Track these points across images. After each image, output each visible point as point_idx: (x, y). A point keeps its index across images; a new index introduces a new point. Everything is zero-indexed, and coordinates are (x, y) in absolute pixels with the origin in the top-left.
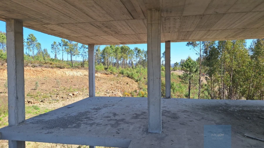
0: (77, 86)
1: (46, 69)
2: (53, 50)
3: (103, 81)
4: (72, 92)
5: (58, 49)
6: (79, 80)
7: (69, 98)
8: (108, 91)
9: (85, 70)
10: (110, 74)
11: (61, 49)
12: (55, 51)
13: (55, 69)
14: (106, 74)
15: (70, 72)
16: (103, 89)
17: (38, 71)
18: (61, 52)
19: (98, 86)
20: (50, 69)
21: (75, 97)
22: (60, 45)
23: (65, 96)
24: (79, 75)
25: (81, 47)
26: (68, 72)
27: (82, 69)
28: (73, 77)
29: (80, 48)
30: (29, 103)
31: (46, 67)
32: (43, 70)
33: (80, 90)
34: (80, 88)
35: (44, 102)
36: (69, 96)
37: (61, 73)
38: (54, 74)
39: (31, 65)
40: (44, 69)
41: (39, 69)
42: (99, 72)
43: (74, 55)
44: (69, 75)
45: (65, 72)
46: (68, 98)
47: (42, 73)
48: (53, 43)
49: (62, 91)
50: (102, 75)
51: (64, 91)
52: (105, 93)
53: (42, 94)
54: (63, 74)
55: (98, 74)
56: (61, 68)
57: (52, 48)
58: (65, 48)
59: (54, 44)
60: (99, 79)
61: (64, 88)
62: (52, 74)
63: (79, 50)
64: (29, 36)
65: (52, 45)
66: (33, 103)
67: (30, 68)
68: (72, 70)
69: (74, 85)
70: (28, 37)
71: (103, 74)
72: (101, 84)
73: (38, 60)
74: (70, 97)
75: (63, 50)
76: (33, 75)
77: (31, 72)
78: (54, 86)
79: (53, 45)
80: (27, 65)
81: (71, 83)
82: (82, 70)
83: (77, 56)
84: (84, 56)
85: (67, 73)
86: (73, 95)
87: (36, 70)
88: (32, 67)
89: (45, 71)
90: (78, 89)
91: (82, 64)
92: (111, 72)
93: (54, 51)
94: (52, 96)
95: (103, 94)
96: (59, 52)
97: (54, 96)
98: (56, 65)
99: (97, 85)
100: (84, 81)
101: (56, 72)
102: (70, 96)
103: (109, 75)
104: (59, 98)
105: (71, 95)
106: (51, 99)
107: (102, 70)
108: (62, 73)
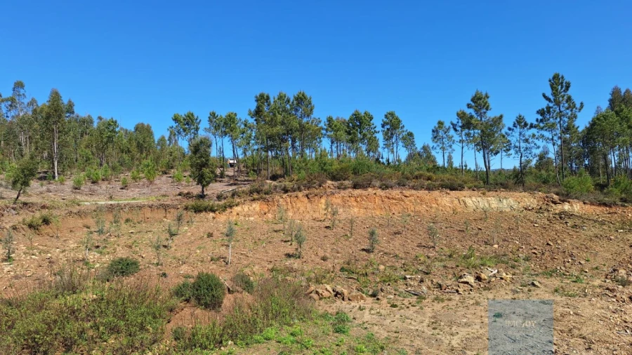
0: (496, 246)
1: (413, 192)
2: (436, 142)
3: (596, 231)
4: (474, 267)
5: (450, 138)
6: (505, 225)
7: (461, 290)
8: (622, 272)
9: (526, 194)
10: (620, 203)
11: (457, 138)
12: (441, 145)
13: (436, 193)
14: (605, 205)
15: (479, 199)
16: (598, 262)
17: (393, 198)
18: (457, 147)
19: (575, 251)
20: (422, 193)
21: (485, 288)
22: (456, 130)
23: (449, 283)
24: (508, 210)
25: (511, 126)
26: (474, 199)
27: (515, 190)
28: (485, 215)
29: (510, 129)
30: (336, 296)
31: (413, 188)
32: (405, 196)
33: (503, 262)
34: (505, 255)
35: (378, 299)
36: (462, 282)
37: (452, 202)
38: (434, 205)
39: (378, 184)
40: (407, 193)
41: (396, 193)
42: (576, 198)
43: (496, 154)
44: (475, 207)
45: (463, 198)
46: (457, 291)
47: (403, 203)
48: (437, 126)
49: (442, 264)
50: (587, 207)
51: (450, 264)
52: (609, 283)
53: (382, 267)
54: (458, 205)
55: (572, 206)
56: (453, 189)
57: (435, 137)
58: (468, 135)
59: (439, 127)
60: (578, 222)
61: (448, 253)
62: (427, 206)
63: (508, 135)
64: (386, 116)
65: (433, 131)
66: (346, 299)
67: (374, 192)
68: (484, 194)
69: (486, 243)
70: (383, 120)
71: (592, 204)
72: (589, 244)
73: (399, 171)
74: (467, 287)
75: (461, 141)
76: (381, 209)
77: (377, 200)
78: (423, 244)
79: (437, 131)
80: (370, 184)
81: (477, 234)
82: (517, 194)
83: (504, 154)
84: (522, 150)
85: (469, 201)
86: (478, 278)
87: (388, 195)
88: (380, 188)
89: (410, 198)
90: (499, 259)
91: (517, 176)
92: (623, 195)
93: (438, 146)
94: (408, 277)
95: (600, 286)
96: (450, 146)
97: (415, 279)
98: (442, 180)
99: (570, 247)
100: (520, 229)
101: (439, 199)
102: (467, 283)
103: (613, 210)
104: (429, 288)
105: (471, 279)
106: (402, 288)
107: (588, 191)
108: (456, 202)
